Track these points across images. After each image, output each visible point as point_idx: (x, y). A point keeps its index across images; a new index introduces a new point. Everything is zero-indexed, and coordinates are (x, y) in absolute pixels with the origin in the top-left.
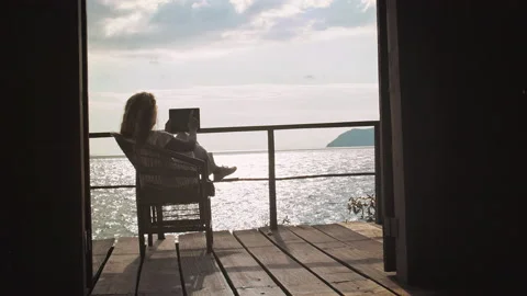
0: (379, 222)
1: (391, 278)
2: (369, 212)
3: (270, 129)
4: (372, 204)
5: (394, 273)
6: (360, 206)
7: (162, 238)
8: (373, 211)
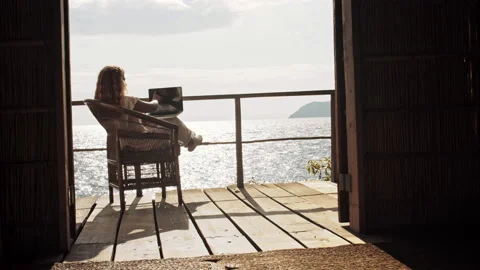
0: (335, 180)
1: (345, 228)
2: (326, 173)
3: (237, 98)
4: (328, 167)
5: (348, 224)
6: (318, 167)
7: (139, 195)
8: (329, 172)
